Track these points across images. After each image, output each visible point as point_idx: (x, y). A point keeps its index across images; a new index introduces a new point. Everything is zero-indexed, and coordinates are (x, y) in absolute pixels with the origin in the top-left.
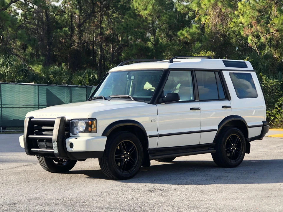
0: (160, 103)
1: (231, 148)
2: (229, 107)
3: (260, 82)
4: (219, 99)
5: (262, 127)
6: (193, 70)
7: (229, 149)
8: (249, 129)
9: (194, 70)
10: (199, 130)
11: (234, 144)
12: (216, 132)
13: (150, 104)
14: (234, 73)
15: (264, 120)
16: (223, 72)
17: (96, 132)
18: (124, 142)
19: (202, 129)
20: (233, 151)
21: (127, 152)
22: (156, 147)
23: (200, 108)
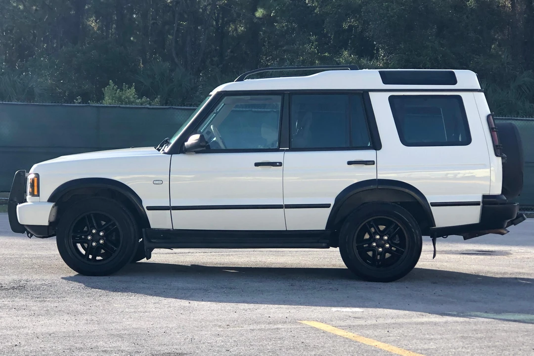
0: (184, 152)
1: (374, 244)
4: (352, 147)
5: (480, 207)
6: (285, 94)
8: (435, 209)
11: (382, 237)
12: (328, 210)
13: (165, 153)
14: (404, 96)
15: (487, 193)
16: (371, 94)
17: (38, 195)
18: (92, 216)
19: (286, 203)
20: (380, 250)
21: (98, 232)
22: (171, 228)
23: (280, 163)
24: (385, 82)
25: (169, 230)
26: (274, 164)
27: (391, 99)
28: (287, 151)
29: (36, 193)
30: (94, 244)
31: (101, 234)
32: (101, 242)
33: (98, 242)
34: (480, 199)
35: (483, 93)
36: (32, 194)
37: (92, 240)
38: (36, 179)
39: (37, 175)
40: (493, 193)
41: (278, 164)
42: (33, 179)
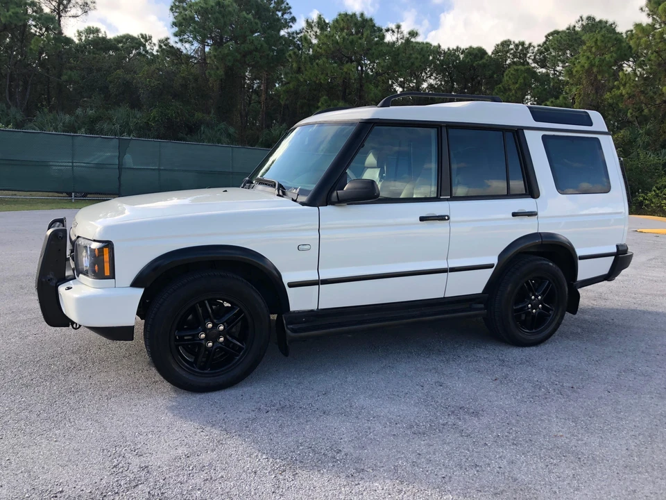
0: (333, 204)
1: (530, 305)
2: (532, 214)
3: (620, 159)
4: (509, 195)
5: (613, 257)
6: (441, 127)
7: (525, 307)
8: (580, 262)
9: (446, 126)
10: (443, 265)
11: (536, 297)
12: (492, 270)
13: (303, 204)
14: (554, 135)
15: (620, 242)
16: (526, 132)
17: (112, 276)
18: (206, 302)
19: (451, 265)
20: (534, 311)
21: (215, 325)
22: (314, 307)
23: (448, 216)
24: (536, 119)
25: (312, 311)
26: (442, 218)
27: (544, 137)
28: (447, 200)
29: (107, 273)
30: (210, 344)
31: (221, 328)
32: (221, 340)
33: (215, 340)
34: (615, 250)
35: (611, 136)
37: (207, 339)
38: (106, 251)
39: (108, 245)
40: (623, 243)
41: (447, 218)
42: (101, 250)
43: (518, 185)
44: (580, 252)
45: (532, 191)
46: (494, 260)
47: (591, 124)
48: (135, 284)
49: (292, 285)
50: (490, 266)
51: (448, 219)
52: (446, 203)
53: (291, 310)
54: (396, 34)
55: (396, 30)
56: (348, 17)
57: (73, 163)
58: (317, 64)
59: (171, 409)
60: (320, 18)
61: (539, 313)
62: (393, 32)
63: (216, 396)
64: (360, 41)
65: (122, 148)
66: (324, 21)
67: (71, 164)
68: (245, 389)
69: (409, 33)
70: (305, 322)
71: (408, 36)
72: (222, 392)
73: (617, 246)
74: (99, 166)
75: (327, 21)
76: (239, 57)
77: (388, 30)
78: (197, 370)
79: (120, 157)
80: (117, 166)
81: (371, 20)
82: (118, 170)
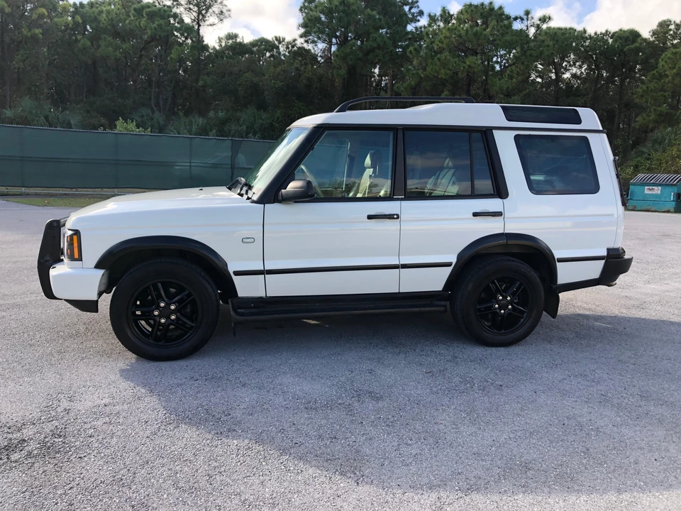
0: (280, 202)
1: (497, 306)
2: (497, 214)
4: (474, 195)
5: (603, 261)
6: (397, 129)
7: (491, 307)
8: (558, 264)
9: (403, 129)
10: (396, 262)
11: (505, 298)
12: (449, 270)
13: (254, 202)
14: (530, 135)
15: (611, 246)
16: (495, 132)
17: (80, 259)
18: (159, 285)
19: (403, 262)
20: (502, 311)
21: (168, 305)
22: (264, 295)
23: (397, 215)
24: (509, 119)
25: (261, 298)
26: (390, 217)
27: (517, 138)
28: (402, 199)
29: (76, 256)
30: (163, 321)
31: (173, 307)
32: (173, 317)
33: (168, 318)
34: (605, 253)
35: (605, 135)
36: (72, 258)
37: (160, 316)
38: (75, 237)
39: (77, 233)
40: (616, 246)
41: (395, 217)
42: (71, 236)
43: (485, 184)
44: (558, 254)
45: (500, 191)
46: (453, 259)
47: (579, 122)
48: (98, 266)
49: (237, 273)
50: (448, 265)
51: (398, 218)
52: (398, 203)
53: (239, 296)
54: (525, 22)
55: (525, 17)
56: (472, 8)
57: (190, 163)
58: (438, 59)
59: (122, 371)
60: (444, 10)
61: (510, 314)
62: (522, 19)
63: (165, 365)
64: (485, 33)
65: (235, 149)
66: (449, 13)
67: (189, 164)
68: (194, 362)
69: (540, 20)
70: (254, 308)
71: (538, 22)
72: (173, 362)
73: (608, 249)
74: (215, 166)
75: (452, 13)
76: (360, 55)
77: (516, 19)
78: (151, 341)
79: (233, 158)
80: (230, 166)
81: (501, 8)
82: (230, 170)
